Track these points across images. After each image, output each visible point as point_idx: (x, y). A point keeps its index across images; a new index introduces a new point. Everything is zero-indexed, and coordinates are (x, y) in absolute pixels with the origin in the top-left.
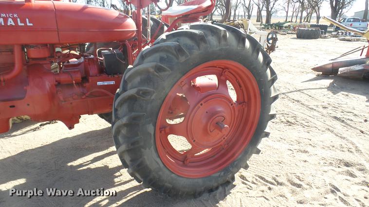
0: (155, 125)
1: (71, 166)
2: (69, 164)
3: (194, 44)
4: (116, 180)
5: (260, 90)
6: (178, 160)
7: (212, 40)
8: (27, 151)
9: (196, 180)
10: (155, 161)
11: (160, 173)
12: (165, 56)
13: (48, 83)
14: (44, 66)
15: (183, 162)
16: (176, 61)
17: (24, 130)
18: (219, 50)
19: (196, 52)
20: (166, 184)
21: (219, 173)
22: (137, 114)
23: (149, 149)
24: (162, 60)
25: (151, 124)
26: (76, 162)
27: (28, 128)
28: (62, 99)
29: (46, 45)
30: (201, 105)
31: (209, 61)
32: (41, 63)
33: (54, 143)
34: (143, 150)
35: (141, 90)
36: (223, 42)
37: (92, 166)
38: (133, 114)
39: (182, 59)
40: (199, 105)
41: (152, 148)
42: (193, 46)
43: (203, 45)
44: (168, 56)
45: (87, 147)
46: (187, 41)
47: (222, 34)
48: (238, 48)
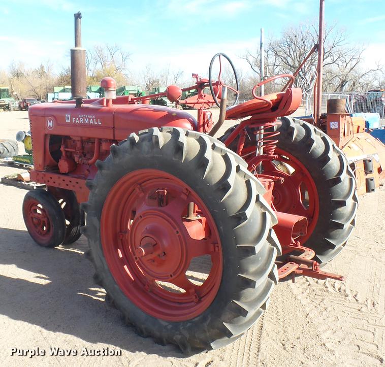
6: (139, 279)
11: (104, 274)
15: (144, 286)
16: (113, 161)
18: (151, 157)
19: (128, 156)
30: (141, 217)
48: (174, 159)
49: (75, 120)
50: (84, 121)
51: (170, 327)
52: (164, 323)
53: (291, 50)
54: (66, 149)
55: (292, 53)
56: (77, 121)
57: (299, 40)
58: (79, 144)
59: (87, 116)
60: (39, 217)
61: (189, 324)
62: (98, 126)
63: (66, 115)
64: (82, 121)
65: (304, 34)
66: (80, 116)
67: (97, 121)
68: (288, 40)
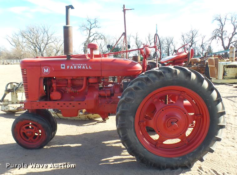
0: (134, 117)
1: (104, 143)
2: (103, 142)
3: (156, 77)
4: (122, 153)
5: (208, 107)
6: (151, 143)
7: (168, 75)
8: (86, 133)
9: (161, 158)
10: (134, 138)
11: (137, 145)
12: (141, 83)
13: (95, 95)
14: (96, 87)
15: (156, 146)
16: (146, 85)
17: (89, 124)
18: (172, 80)
19: (157, 81)
20: (140, 153)
21: (178, 158)
22: (125, 110)
23: (131, 130)
24: (139, 84)
25: (132, 117)
26: (106, 142)
27: (91, 123)
28: (100, 102)
29: (95, 77)
30: (163, 110)
31: (166, 86)
32: (94, 85)
33: (100, 132)
34: (127, 130)
35: (127, 98)
36: (175, 76)
37: (114, 145)
38: (123, 110)
39: (149, 84)
40: (162, 110)
41: (133, 130)
42: (156, 78)
43: (162, 77)
44: (142, 83)
45: (115, 136)
46: (153, 75)
47: (174, 72)
48: (186, 80)
49: (70, 67)
50: (77, 67)
51: (181, 159)
52: (177, 159)
53: (31, 35)
54: (58, 85)
55: (32, 36)
56: (72, 67)
57: (35, 30)
58: (69, 81)
59: (79, 65)
60: (31, 131)
61: (191, 154)
62: (89, 70)
63: (62, 65)
64: (75, 67)
65: (37, 28)
66: (73, 65)
67: (88, 67)
68: (29, 30)
